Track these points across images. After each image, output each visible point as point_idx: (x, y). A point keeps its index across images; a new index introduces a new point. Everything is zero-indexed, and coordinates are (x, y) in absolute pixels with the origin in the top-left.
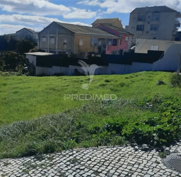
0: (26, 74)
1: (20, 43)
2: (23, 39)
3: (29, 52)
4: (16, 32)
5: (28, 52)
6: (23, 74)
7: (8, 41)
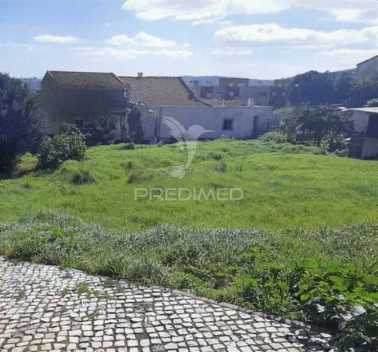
0: (340, 152)
1: (357, 88)
2: (367, 79)
3: (365, 105)
4: (358, 65)
5: (362, 106)
6: (330, 151)
7: (335, 83)
